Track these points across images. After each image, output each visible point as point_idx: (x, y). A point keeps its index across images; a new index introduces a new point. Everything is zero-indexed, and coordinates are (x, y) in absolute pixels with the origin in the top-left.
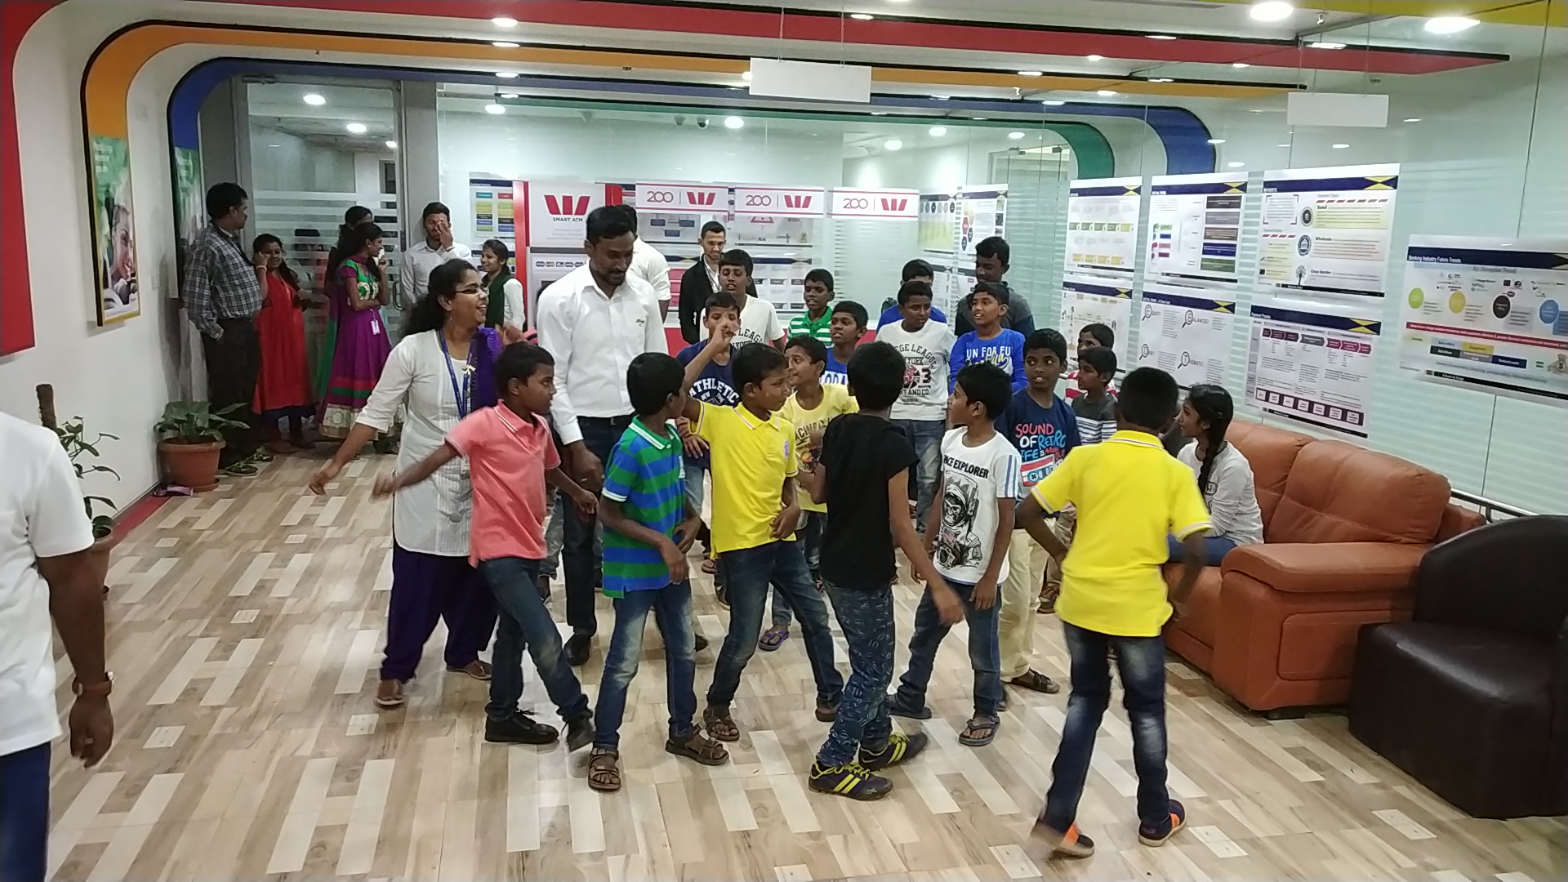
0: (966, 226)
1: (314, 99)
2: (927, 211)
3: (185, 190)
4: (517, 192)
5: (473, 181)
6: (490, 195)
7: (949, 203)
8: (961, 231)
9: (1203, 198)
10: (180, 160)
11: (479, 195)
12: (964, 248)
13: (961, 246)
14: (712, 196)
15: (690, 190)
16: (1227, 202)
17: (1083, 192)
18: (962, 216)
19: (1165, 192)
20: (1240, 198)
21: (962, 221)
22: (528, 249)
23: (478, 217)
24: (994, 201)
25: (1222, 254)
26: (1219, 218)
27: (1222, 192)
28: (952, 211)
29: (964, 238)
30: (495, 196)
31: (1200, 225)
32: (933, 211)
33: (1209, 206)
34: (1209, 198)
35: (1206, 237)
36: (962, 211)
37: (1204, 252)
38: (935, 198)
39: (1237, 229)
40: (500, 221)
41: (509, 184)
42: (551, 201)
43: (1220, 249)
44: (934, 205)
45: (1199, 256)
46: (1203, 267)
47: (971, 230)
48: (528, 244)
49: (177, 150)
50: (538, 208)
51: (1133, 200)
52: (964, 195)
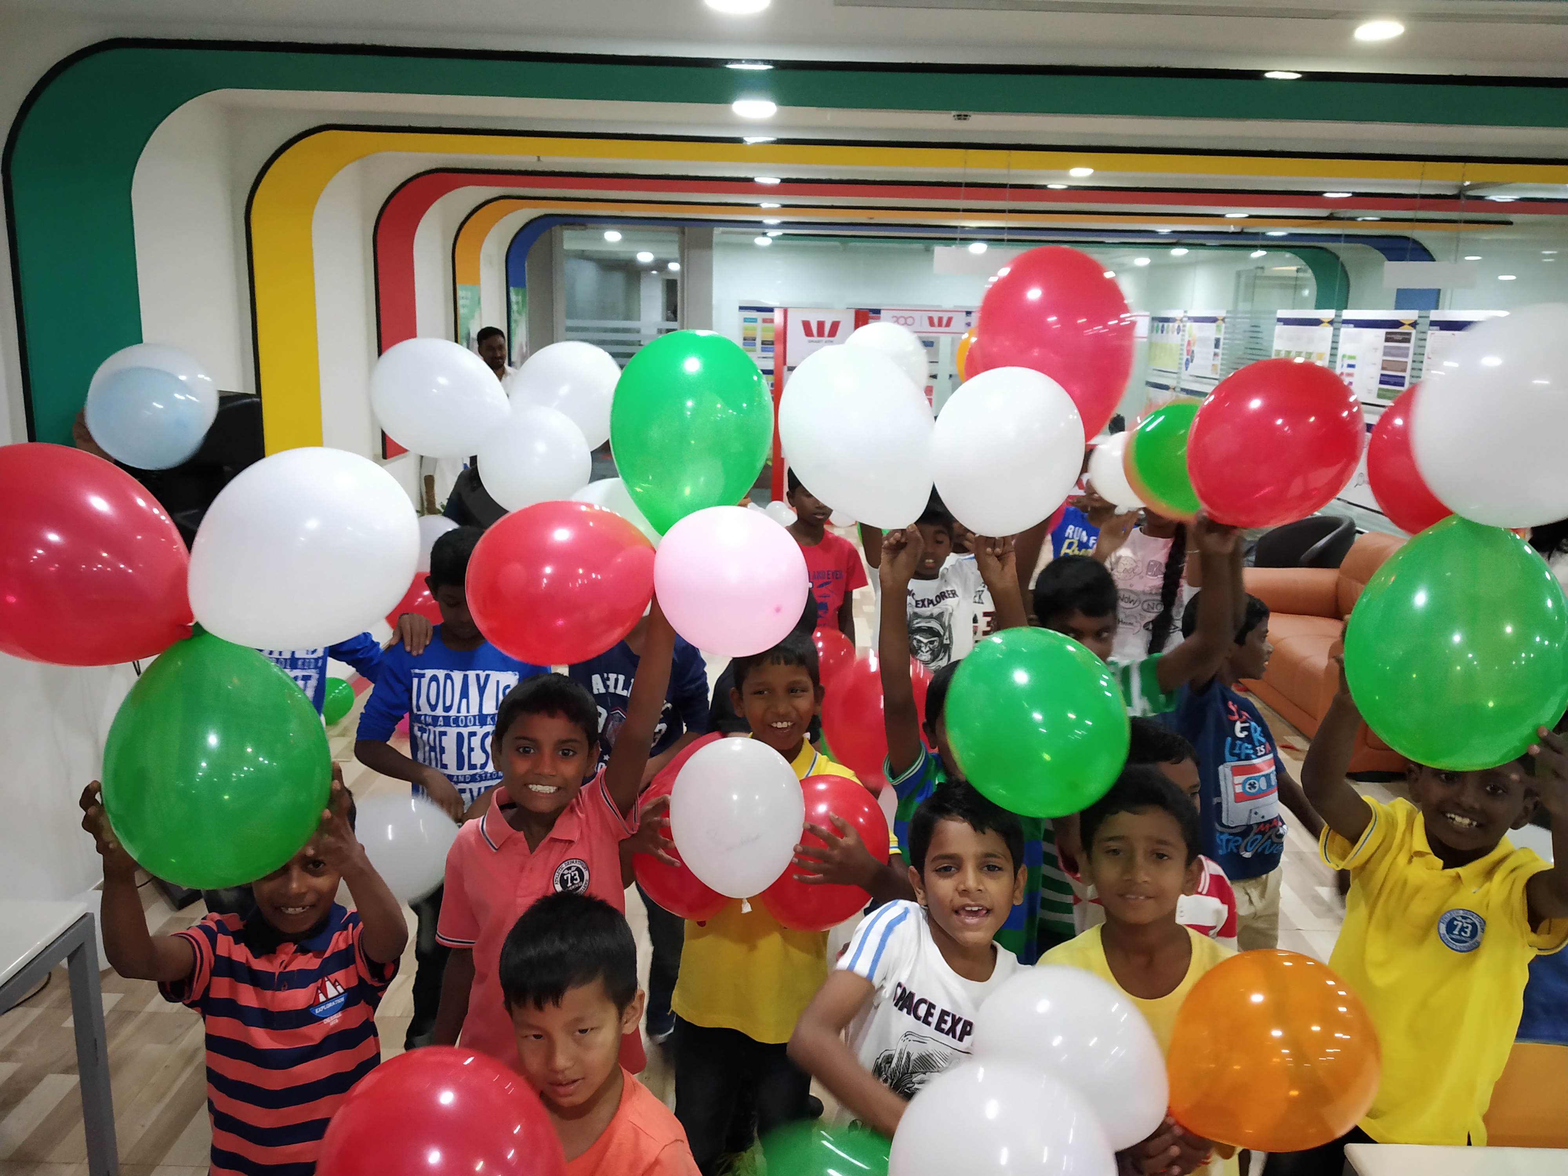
0: (1189, 348)
1: (613, 236)
2: (1157, 331)
3: (516, 321)
4: (778, 317)
5: (741, 308)
6: (755, 320)
7: (1176, 325)
8: (1185, 352)
9: (1382, 332)
10: (513, 298)
11: (746, 320)
12: (1187, 368)
13: (1184, 367)
14: (950, 320)
15: (930, 314)
16: (1400, 337)
17: (1287, 322)
18: (1187, 339)
19: (1352, 325)
20: (1410, 334)
21: (1186, 343)
22: (785, 368)
23: (745, 339)
24: (1213, 325)
25: (1395, 384)
26: (1393, 351)
27: (1397, 328)
28: (1178, 333)
29: (1187, 360)
30: (760, 321)
31: (1378, 358)
32: (1162, 332)
33: (1387, 340)
34: (1387, 333)
35: (1383, 369)
36: (1187, 334)
37: (1381, 382)
38: (1166, 320)
39: (1406, 362)
40: (763, 343)
41: (771, 310)
42: (806, 325)
43: (1392, 380)
44: (1163, 326)
45: (1375, 385)
46: (1379, 396)
47: (1193, 352)
48: (785, 364)
49: (511, 289)
50: (795, 332)
51: (1327, 331)
52: (1189, 318)
